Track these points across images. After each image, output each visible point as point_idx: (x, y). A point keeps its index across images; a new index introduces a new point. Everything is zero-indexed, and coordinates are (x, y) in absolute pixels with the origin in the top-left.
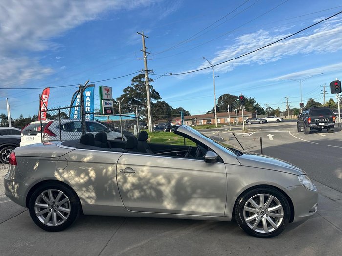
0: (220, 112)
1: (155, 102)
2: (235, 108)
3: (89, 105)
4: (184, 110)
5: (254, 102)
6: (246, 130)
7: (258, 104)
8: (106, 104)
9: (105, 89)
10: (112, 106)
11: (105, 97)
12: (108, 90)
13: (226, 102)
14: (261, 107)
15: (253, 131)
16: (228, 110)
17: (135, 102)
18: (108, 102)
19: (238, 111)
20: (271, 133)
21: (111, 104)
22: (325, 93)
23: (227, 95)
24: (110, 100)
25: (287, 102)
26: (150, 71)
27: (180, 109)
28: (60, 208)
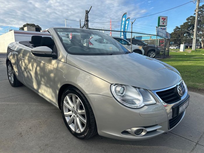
11: (161, 24)
18: (163, 27)
21: (165, 29)
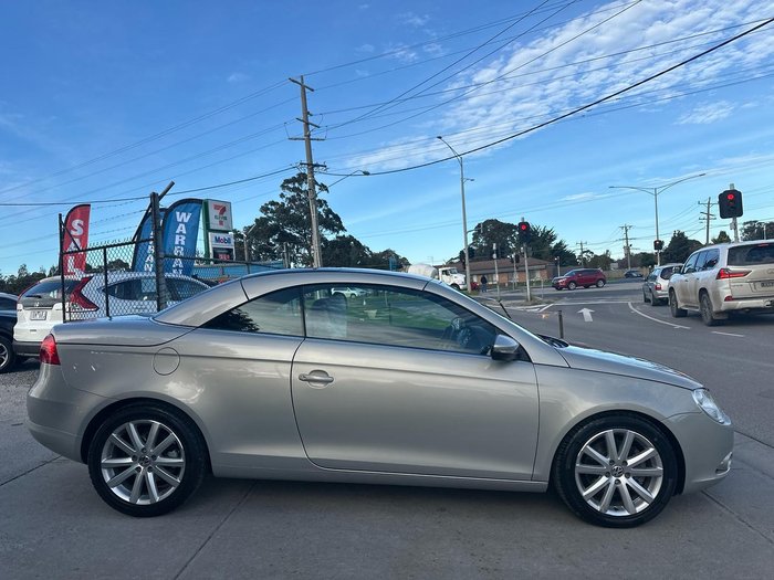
0: (478, 260)
1: (330, 236)
2: (511, 252)
3: (183, 243)
4: (397, 256)
5: (552, 238)
6: (533, 301)
7: (561, 243)
8: (218, 240)
9: (216, 207)
10: (232, 246)
11: (214, 224)
12: (224, 209)
13: (490, 238)
14: (568, 249)
15: (549, 303)
16: (495, 256)
17: (284, 237)
18: (222, 236)
19: (517, 257)
20: (588, 307)
21: (229, 241)
22: (708, 219)
23: (494, 222)
24: (227, 232)
25: (627, 239)
26: (317, 165)
27: (388, 253)
28: (160, 459)
